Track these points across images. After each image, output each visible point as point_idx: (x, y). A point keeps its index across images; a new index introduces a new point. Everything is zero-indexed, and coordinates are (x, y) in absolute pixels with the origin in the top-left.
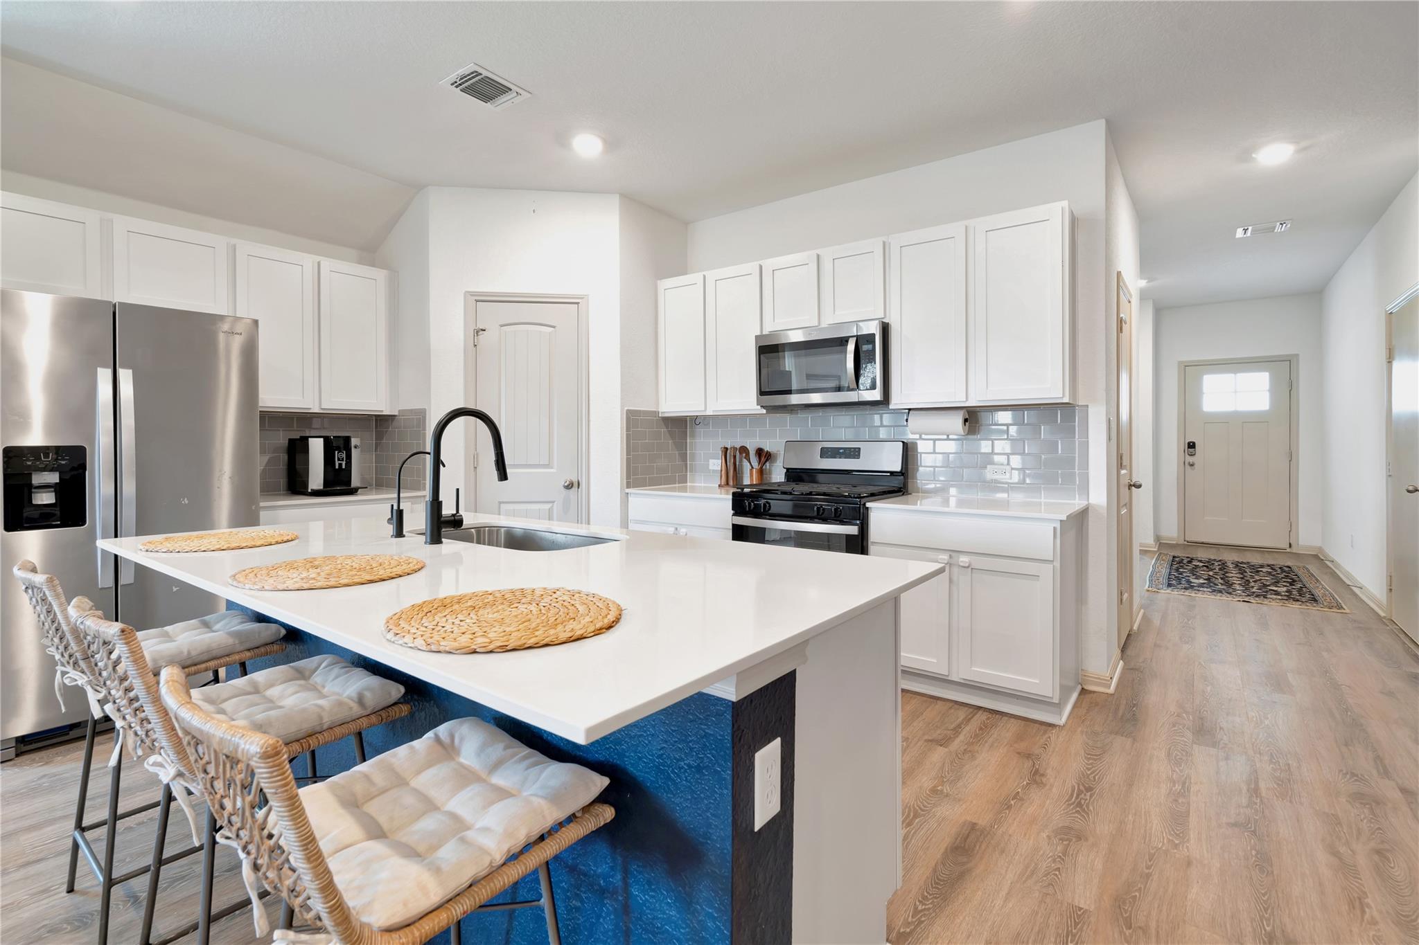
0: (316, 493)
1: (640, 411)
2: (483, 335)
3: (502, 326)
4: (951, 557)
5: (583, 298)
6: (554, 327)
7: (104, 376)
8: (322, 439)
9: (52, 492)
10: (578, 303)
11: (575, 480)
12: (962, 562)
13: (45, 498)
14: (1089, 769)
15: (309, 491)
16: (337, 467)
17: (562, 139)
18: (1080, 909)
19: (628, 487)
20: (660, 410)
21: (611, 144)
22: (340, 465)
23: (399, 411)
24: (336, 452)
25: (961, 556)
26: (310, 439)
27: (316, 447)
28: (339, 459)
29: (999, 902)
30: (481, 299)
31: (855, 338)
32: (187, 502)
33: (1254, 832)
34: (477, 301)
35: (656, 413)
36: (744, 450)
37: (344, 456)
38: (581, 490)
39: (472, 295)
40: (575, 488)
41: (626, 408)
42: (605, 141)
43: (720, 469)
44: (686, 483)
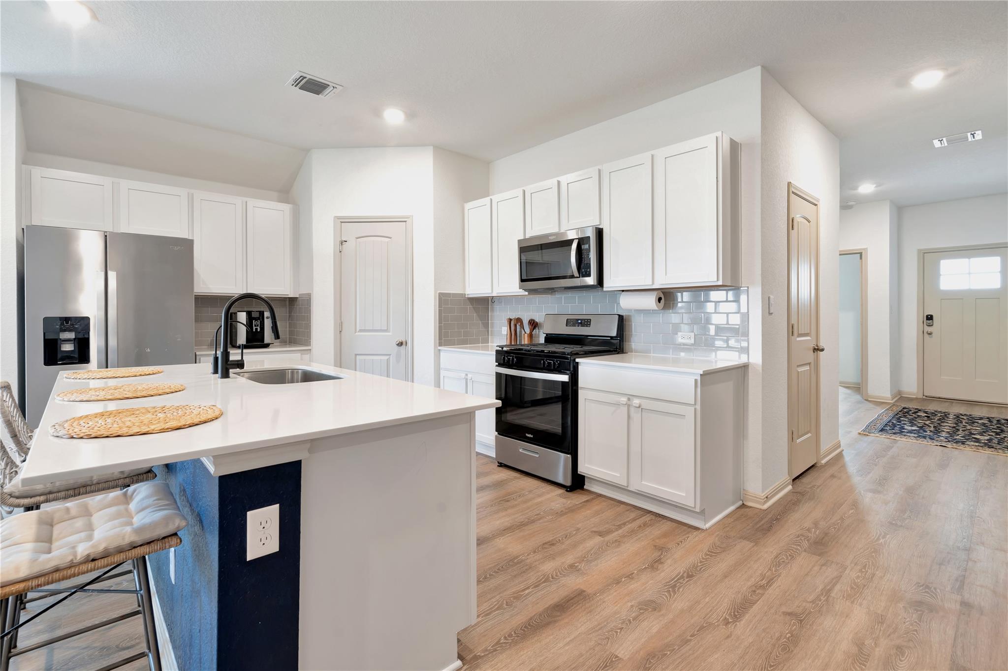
0: (242, 347)
1: (450, 294)
2: (345, 245)
3: (357, 238)
4: (629, 399)
5: (409, 218)
6: (390, 238)
8: (245, 313)
9: (72, 343)
10: (406, 221)
11: (404, 340)
12: (634, 403)
13: (68, 347)
14: (701, 562)
15: (238, 345)
16: (254, 330)
17: (377, 113)
18: (617, 657)
19: (440, 345)
20: (466, 293)
21: (410, 115)
22: (256, 329)
23: (300, 295)
24: (254, 321)
25: (634, 399)
26: (238, 313)
27: (242, 317)
28: (255, 326)
29: (561, 645)
30: (343, 221)
31: (578, 240)
32: (149, 351)
33: (801, 621)
34: (341, 222)
35: (463, 295)
36: (519, 320)
37: (259, 323)
38: (408, 348)
39: (338, 219)
40: (404, 346)
41: (438, 292)
42: (406, 114)
43: (506, 333)
44: (488, 343)
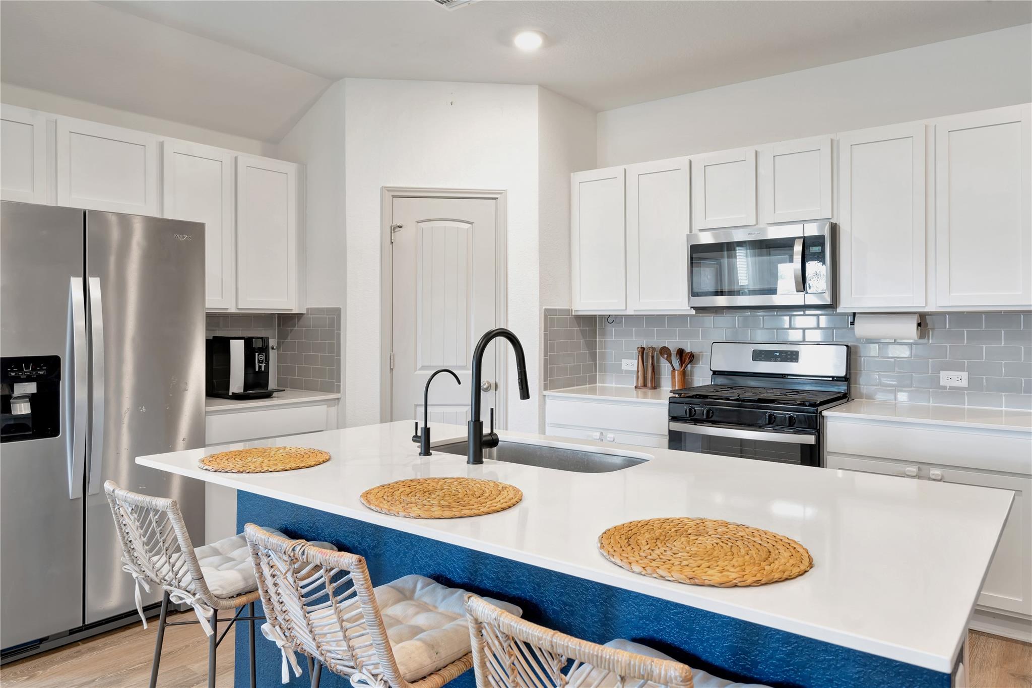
0: (237, 397)
1: (555, 310)
2: (400, 233)
3: (419, 222)
4: (919, 469)
5: (502, 193)
6: (472, 223)
7: (76, 284)
8: (243, 341)
9: (27, 402)
10: (496, 199)
11: (493, 382)
12: (933, 474)
13: (22, 409)
15: (230, 394)
16: (257, 370)
17: (504, 37)
19: (546, 389)
20: (574, 308)
21: (550, 40)
22: (260, 367)
23: (308, 309)
24: (257, 354)
25: (931, 468)
26: (231, 341)
27: (237, 349)
28: (259, 362)
30: (398, 195)
31: (802, 240)
34: (393, 197)
35: (570, 311)
36: (665, 351)
37: (263, 358)
38: (498, 393)
39: (388, 191)
40: (492, 391)
41: (544, 308)
42: (546, 37)
43: (636, 369)
44: (596, 383)
